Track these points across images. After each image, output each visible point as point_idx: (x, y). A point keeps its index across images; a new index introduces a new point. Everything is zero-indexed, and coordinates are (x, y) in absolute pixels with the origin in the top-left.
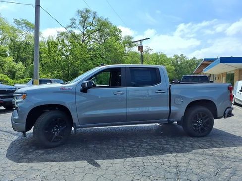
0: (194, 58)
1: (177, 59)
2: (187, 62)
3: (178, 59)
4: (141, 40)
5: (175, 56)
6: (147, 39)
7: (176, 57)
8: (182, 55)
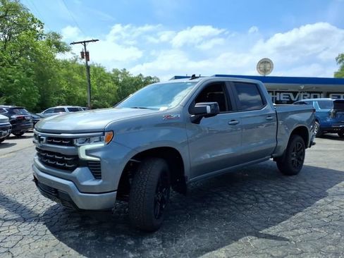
0: (141, 75)
1: (117, 75)
2: (132, 79)
3: (119, 76)
4: (84, 42)
5: (114, 70)
6: (95, 41)
7: (116, 72)
8: (125, 69)
